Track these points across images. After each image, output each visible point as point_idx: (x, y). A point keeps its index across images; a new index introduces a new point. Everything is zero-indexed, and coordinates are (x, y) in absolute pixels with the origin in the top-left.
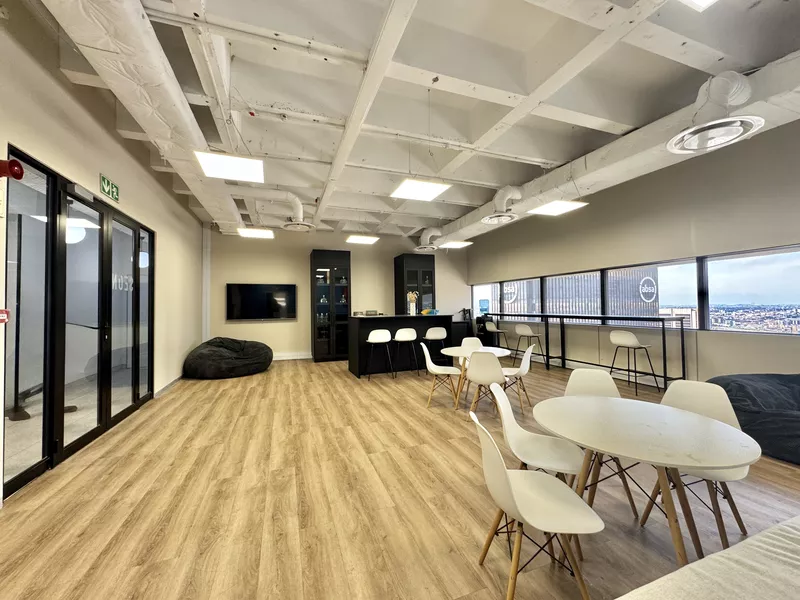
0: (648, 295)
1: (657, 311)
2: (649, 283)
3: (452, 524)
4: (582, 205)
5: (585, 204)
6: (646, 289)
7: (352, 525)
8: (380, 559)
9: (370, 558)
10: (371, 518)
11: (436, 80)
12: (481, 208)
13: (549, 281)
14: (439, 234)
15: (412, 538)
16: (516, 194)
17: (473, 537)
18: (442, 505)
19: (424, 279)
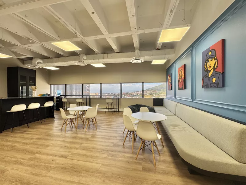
0: (88, 90)
1: (89, 94)
2: (88, 87)
3: (120, 157)
4: (104, 66)
5: (105, 66)
6: (87, 88)
7: (99, 180)
8: (120, 179)
9: (117, 181)
10: (101, 173)
11: (93, 13)
12: (67, 57)
13: (84, 85)
14: (42, 62)
15: (118, 168)
16: (85, 57)
17: (127, 156)
18: (112, 155)
19: (30, 80)
